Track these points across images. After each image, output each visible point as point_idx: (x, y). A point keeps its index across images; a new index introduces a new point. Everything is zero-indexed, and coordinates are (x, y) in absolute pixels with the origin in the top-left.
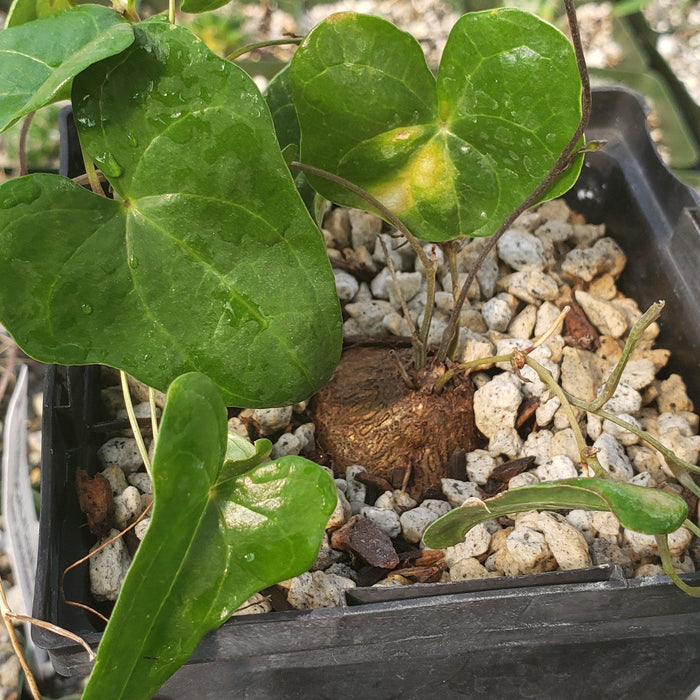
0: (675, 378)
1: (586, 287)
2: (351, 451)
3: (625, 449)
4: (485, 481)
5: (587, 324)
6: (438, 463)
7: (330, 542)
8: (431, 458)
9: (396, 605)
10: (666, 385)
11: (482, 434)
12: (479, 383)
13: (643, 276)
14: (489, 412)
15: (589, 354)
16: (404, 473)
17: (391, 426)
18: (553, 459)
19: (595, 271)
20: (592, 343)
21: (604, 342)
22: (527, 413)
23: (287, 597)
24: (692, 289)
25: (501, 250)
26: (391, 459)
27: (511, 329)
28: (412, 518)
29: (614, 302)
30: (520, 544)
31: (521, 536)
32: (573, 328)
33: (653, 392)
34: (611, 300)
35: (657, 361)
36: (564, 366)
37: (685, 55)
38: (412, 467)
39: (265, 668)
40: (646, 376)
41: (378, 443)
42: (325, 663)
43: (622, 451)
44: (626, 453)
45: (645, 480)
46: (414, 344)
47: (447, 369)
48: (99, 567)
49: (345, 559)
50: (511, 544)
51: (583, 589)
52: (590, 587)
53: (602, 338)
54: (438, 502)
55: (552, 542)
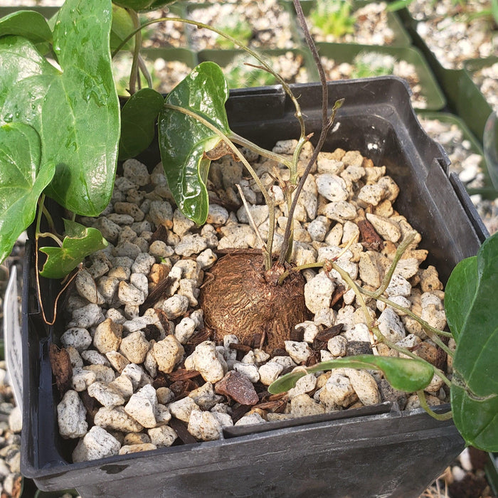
0: (431, 268)
1: (374, 210)
2: (227, 325)
3: (401, 318)
4: (312, 341)
5: (375, 234)
6: (283, 329)
7: (214, 389)
8: (278, 327)
9: (256, 437)
10: (426, 272)
11: (309, 311)
12: (307, 276)
13: (409, 200)
14: (313, 296)
15: (376, 253)
16: (261, 337)
17: (251, 308)
18: (356, 326)
19: (379, 199)
20: (379, 247)
21: (385, 245)
22: (338, 297)
23: (187, 428)
24: (440, 211)
25: (319, 188)
26: (252, 329)
27: (327, 239)
28: (266, 370)
29: (392, 218)
30: (334, 386)
31: (335, 380)
32: (366, 237)
33: (417, 279)
34: (389, 217)
35: (420, 257)
36: (360, 264)
37: (435, 35)
38: (266, 333)
39: (174, 475)
40: (413, 269)
41: (244, 319)
42: (213, 470)
43: (398, 320)
44: (401, 320)
45: (413, 340)
46: (263, 253)
47: (285, 269)
48: (64, 417)
49: (224, 401)
50: (328, 387)
51: (373, 419)
52: (378, 417)
53: (385, 243)
54: (283, 358)
55: (354, 384)
